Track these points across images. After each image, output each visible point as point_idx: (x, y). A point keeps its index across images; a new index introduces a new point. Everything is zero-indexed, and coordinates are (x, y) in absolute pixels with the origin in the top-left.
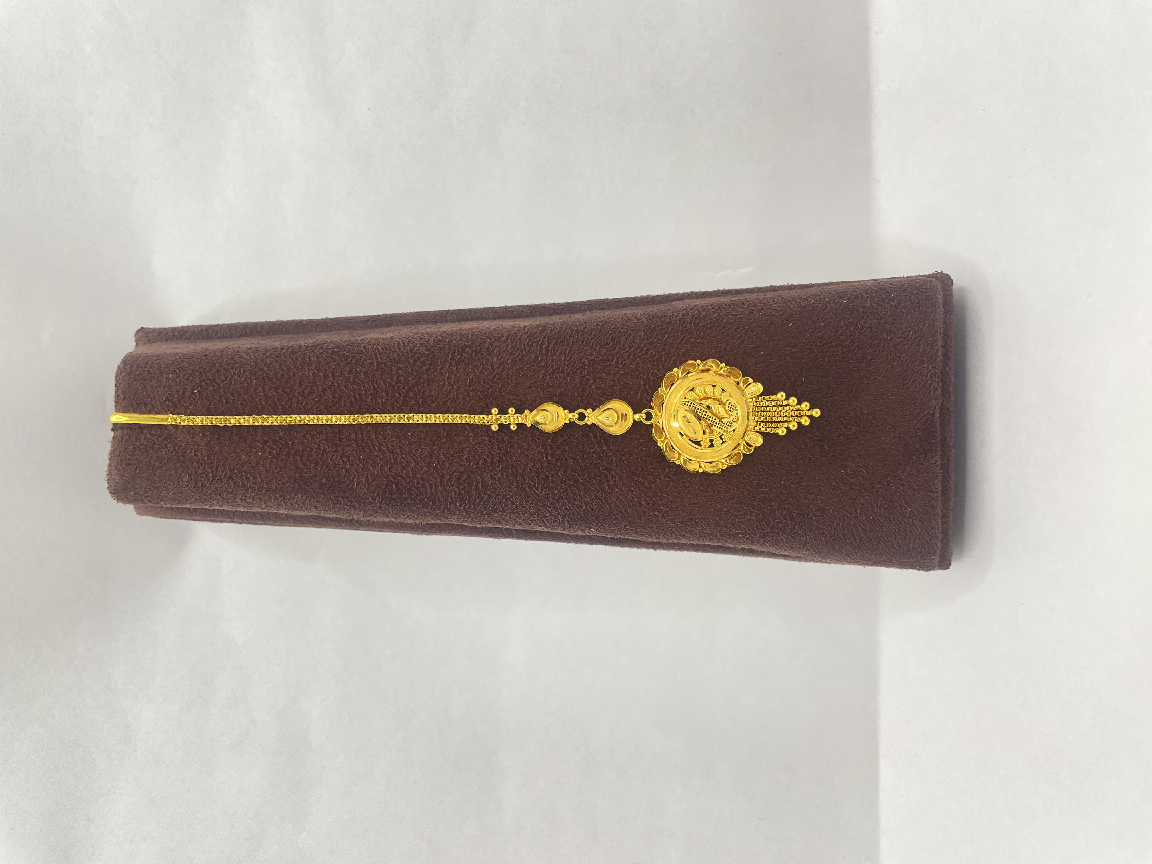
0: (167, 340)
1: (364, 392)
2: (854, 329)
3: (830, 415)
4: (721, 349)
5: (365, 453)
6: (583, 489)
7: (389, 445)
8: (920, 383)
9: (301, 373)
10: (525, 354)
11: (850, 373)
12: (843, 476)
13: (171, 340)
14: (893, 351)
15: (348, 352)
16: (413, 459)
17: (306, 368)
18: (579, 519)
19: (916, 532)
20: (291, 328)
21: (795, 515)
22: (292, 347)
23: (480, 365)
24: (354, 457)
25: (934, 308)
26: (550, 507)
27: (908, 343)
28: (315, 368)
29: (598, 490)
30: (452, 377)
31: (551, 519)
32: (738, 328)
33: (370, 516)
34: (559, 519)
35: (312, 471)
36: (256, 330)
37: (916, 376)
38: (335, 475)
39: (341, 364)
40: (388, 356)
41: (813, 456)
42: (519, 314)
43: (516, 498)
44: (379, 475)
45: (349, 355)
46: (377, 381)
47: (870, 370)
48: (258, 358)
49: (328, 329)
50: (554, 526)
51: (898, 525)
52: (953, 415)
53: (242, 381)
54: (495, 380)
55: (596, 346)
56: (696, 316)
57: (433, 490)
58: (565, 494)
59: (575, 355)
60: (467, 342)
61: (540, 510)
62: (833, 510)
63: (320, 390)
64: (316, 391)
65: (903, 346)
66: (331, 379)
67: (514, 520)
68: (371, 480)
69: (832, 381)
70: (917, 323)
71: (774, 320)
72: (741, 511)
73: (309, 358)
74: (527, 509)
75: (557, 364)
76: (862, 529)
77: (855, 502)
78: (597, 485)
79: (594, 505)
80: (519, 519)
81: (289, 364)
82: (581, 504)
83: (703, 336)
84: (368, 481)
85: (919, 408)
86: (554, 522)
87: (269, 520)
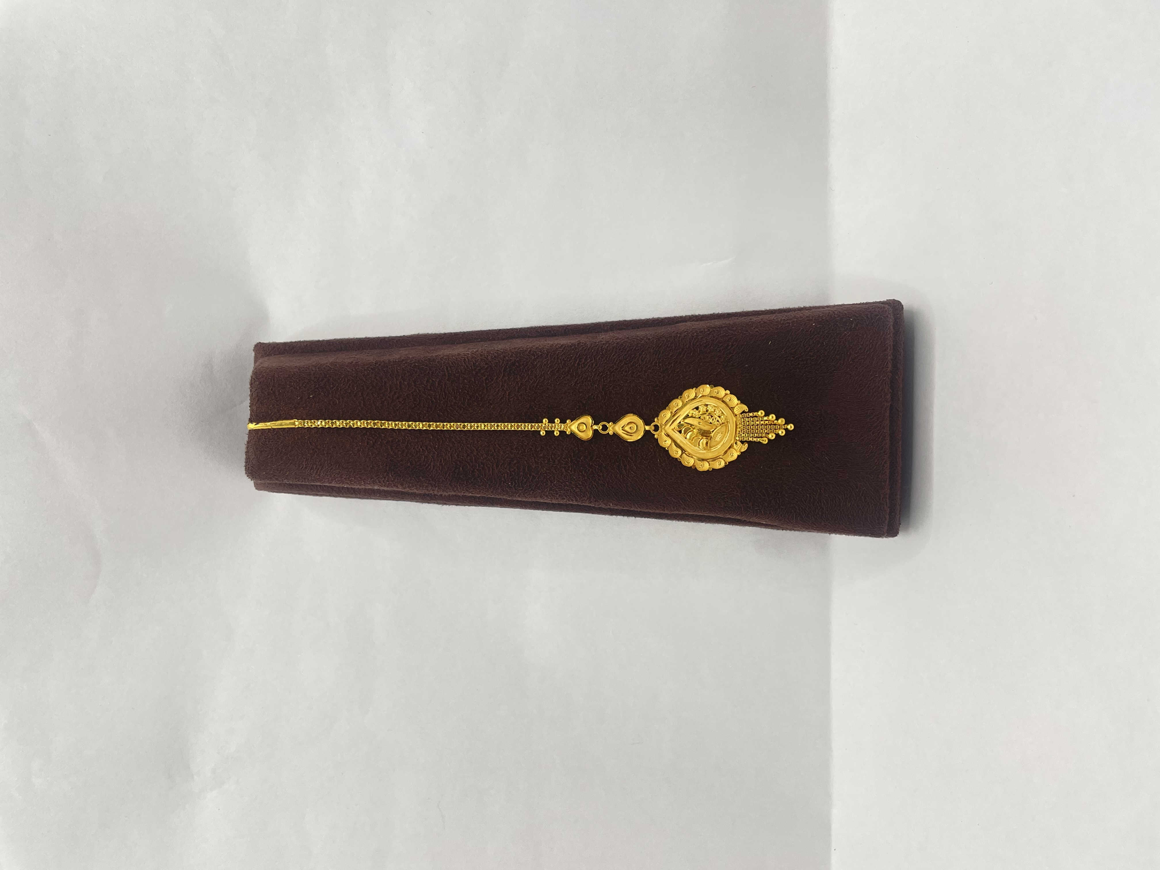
0: (280, 354)
1: (438, 397)
2: (820, 346)
3: (801, 414)
5: (439, 444)
7: (457, 437)
8: (873, 389)
9: (391, 383)
10: (561, 367)
11: (816, 381)
12: (810, 462)
13: (283, 353)
14: (851, 364)
15: (426, 366)
17: (395, 378)
18: (603, 495)
20: (377, 344)
22: (384, 362)
23: (527, 376)
24: (431, 447)
25: (886, 329)
27: (864, 358)
29: (617, 473)
30: (505, 385)
34: (587, 495)
35: (399, 457)
36: (349, 346)
37: (870, 384)
38: (417, 460)
39: (421, 375)
40: (456, 369)
41: (787, 446)
42: (556, 333)
43: (554, 478)
44: (450, 460)
45: (427, 369)
46: (448, 388)
47: (833, 379)
48: (358, 370)
49: (406, 345)
50: (583, 500)
52: (901, 414)
53: (346, 388)
54: (538, 387)
55: (616, 361)
56: (695, 337)
57: (491, 472)
60: (517, 358)
62: (802, 489)
63: (405, 395)
64: (402, 396)
65: (860, 359)
66: (414, 387)
67: (552, 495)
68: (444, 464)
69: (802, 388)
71: (756, 340)
72: (729, 489)
73: (397, 371)
75: (586, 375)
78: (616, 469)
79: (614, 484)
80: (557, 495)
81: (382, 375)
82: (604, 484)
84: (442, 465)
85: (872, 408)
86: (583, 497)
87: (360, 494)
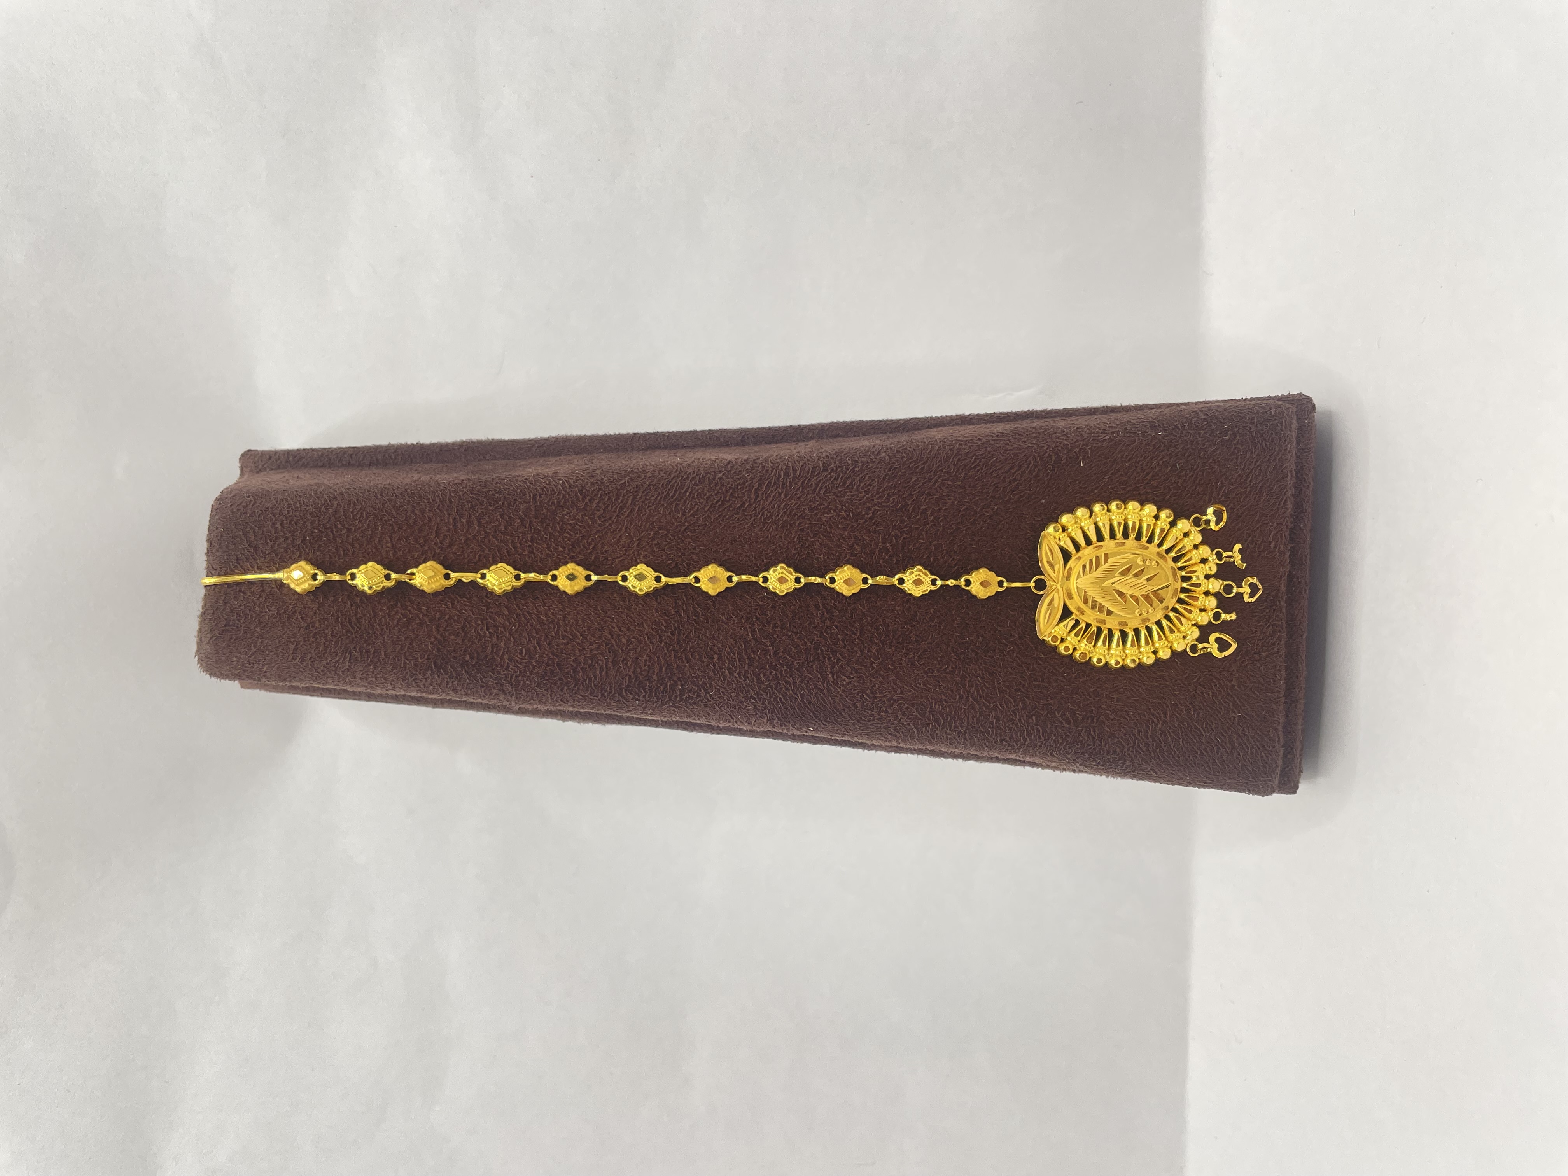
4: (988, 496)
6: (799, 676)
16: (578, 632)
19: (1248, 745)
21: (1080, 718)
26: (755, 699)
28: (457, 512)
31: (756, 714)
32: (1012, 468)
33: (524, 703)
51: (1223, 735)
58: (775, 682)
59: (792, 501)
61: (741, 702)
70: (1258, 463)
74: (725, 700)
76: (1172, 738)
77: (1164, 703)
83: (964, 477)
